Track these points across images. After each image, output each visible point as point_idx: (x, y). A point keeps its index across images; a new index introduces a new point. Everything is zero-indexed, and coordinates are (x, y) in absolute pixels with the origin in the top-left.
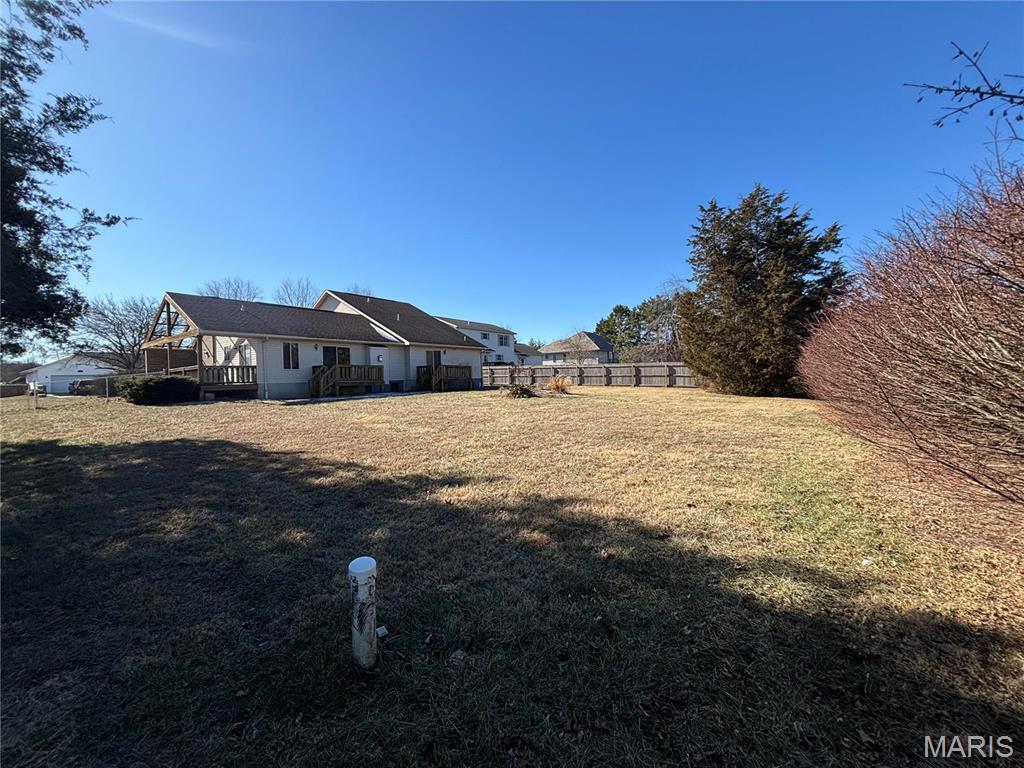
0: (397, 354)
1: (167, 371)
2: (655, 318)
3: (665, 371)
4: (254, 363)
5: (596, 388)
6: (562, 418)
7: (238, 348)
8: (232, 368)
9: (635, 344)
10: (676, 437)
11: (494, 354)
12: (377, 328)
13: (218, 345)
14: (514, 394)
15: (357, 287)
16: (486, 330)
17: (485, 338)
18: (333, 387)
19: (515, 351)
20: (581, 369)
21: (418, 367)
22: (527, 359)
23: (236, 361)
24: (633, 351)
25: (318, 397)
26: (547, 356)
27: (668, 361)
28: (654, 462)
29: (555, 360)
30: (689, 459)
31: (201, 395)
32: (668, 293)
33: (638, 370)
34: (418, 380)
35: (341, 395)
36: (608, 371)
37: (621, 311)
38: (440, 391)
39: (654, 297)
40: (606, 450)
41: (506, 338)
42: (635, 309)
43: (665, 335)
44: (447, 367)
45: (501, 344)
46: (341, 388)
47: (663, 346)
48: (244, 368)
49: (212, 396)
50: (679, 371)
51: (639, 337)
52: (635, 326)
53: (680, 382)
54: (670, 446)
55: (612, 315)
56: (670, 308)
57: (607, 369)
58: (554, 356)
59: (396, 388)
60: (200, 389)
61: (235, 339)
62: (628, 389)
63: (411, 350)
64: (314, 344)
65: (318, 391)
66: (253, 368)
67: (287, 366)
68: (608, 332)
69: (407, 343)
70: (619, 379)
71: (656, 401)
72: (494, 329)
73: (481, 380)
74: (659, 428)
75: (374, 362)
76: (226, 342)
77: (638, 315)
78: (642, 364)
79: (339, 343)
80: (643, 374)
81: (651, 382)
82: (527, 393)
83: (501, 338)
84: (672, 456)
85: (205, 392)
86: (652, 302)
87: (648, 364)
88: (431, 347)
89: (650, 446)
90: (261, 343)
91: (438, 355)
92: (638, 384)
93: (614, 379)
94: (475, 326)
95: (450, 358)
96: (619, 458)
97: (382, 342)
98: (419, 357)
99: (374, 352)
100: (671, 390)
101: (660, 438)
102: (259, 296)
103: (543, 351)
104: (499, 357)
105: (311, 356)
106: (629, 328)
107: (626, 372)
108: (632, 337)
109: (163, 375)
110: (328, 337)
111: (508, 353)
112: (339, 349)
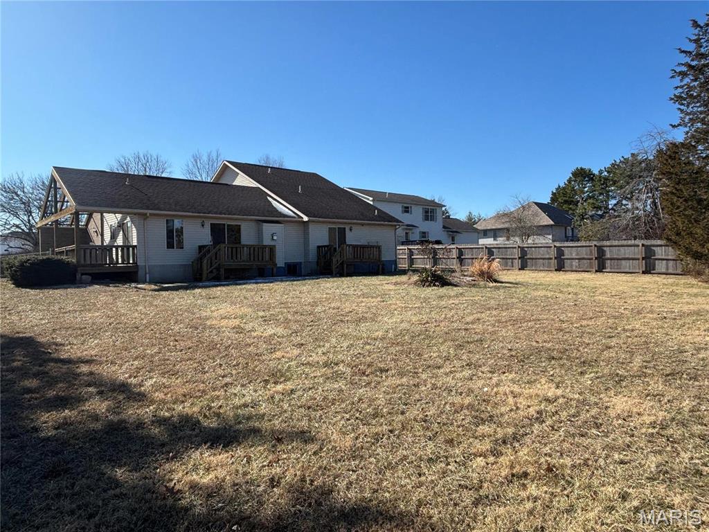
0: (294, 231)
1: (53, 251)
2: (628, 183)
3: (639, 252)
4: (135, 243)
5: (542, 274)
6: (469, 319)
7: (121, 225)
8: (117, 247)
9: (602, 216)
10: (638, 361)
11: (417, 231)
12: (274, 203)
13: (105, 223)
14: (424, 283)
15: (268, 158)
16: (408, 203)
17: (407, 212)
18: (218, 269)
19: (444, 227)
20: (522, 249)
21: (319, 247)
22: (458, 237)
23: (120, 241)
24: (598, 226)
25: (200, 280)
26: (485, 233)
27: (647, 238)
28: (583, 417)
29: (495, 238)
30: (651, 413)
31: (78, 276)
32: (648, 149)
33: (601, 251)
34: (317, 262)
35: (227, 278)
36: (560, 252)
37: (582, 175)
38: (341, 275)
39: (628, 156)
40: (507, 383)
41: (432, 211)
42: (601, 172)
43: (642, 205)
44: (354, 247)
45: (426, 218)
46: (225, 270)
47: (639, 219)
48: (126, 247)
49: (89, 278)
50: (660, 252)
51: (606, 208)
52: (601, 194)
53: (660, 266)
54: (622, 379)
55: (570, 181)
56: (649, 168)
57: (559, 249)
58: (495, 233)
59: (293, 272)
60: (76, 271)
61: (119, 216)
62: (586, 275)
63: (311, 227)
64: (200, 221)
65: (201, 275)
66: (134, 247)
67: (170, 245)
68: (566, 202)
69: (306, 219)
70: (575, 263)
71: (621, 295)
72: (417, 201)
73: (395, 262)
74: (613, 342)
75: (267, 241)
76: (112, 219)
77: (606, 179)
78: (608, 243)
79: (228, 219)
80: (608, 256)
81: (619, 266)
82: (439, 280)
83: (427, 212)
84: (620, 403)
85: (82, 274)
86: (626, 161)
87: (616, 243)
88: (334, 223)
89: (587, 380)
90: (141, 219)
91: (342, 232)
92: (601, 269)
93: (567, 263)
94: (394, 198)
95: (358, 235)
96: (522, 402)
97: (277, 218)
98: (320, 235)
99: (268, 229)
100: (648, 278)
101: (608, 361)
102: (168, 170)
103: (479, 226)
104: (424, 234)
105: (197, 234)
106: (593, 197)
107: (584, 253)
108: (599, 208)
109: (49, 255)
110: (216, 213)
111: (435, 229)
112: (228, 225)
